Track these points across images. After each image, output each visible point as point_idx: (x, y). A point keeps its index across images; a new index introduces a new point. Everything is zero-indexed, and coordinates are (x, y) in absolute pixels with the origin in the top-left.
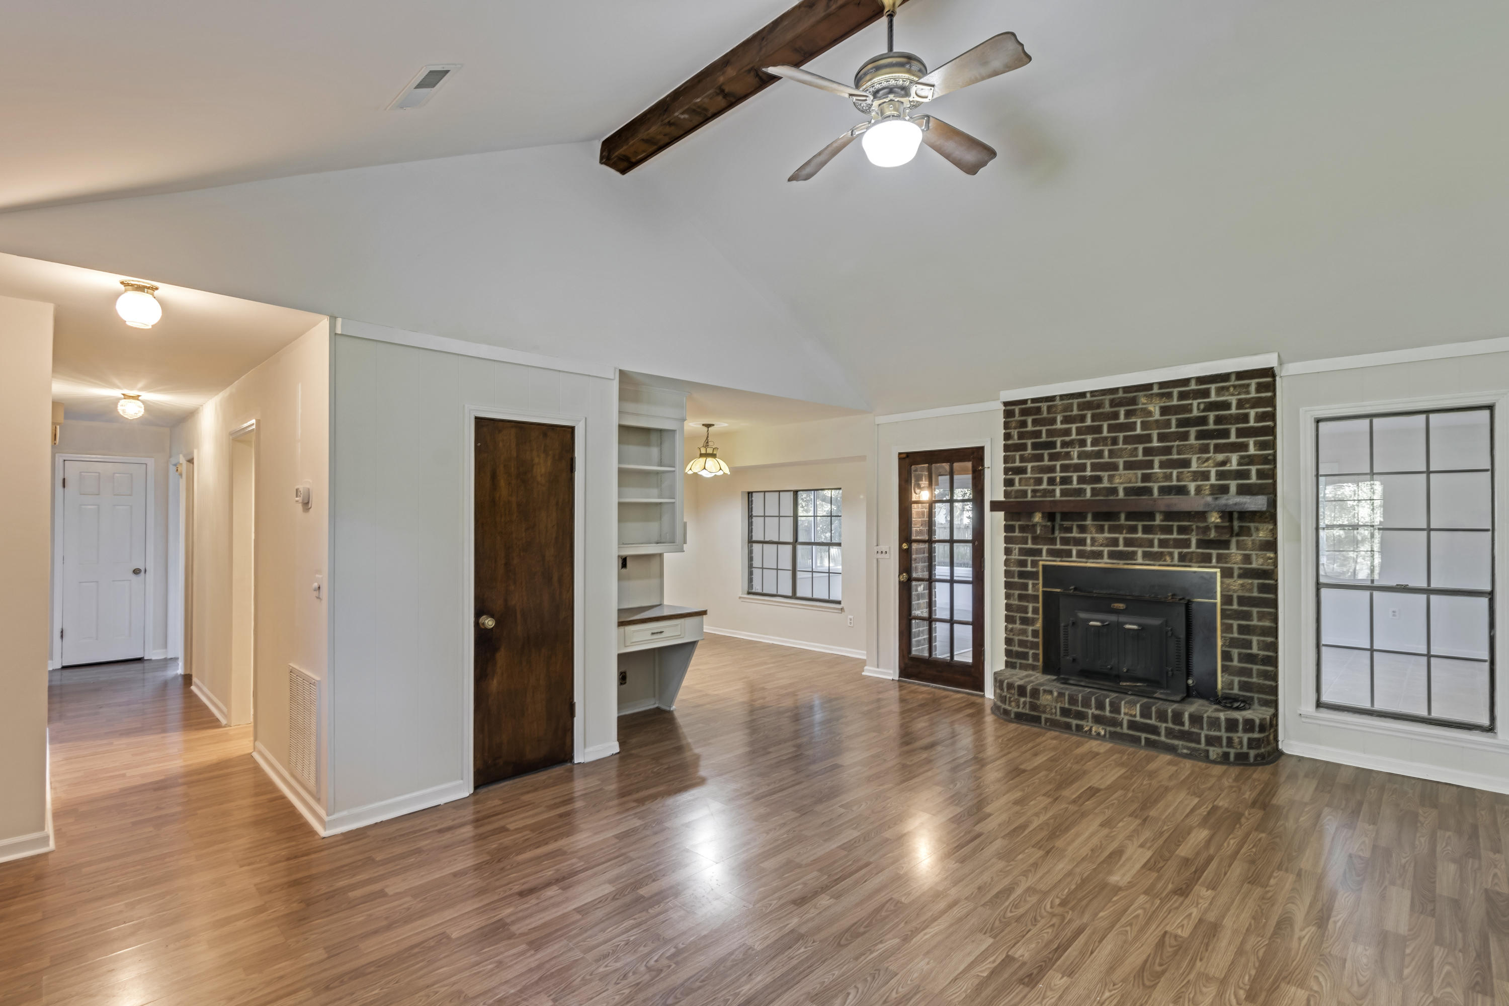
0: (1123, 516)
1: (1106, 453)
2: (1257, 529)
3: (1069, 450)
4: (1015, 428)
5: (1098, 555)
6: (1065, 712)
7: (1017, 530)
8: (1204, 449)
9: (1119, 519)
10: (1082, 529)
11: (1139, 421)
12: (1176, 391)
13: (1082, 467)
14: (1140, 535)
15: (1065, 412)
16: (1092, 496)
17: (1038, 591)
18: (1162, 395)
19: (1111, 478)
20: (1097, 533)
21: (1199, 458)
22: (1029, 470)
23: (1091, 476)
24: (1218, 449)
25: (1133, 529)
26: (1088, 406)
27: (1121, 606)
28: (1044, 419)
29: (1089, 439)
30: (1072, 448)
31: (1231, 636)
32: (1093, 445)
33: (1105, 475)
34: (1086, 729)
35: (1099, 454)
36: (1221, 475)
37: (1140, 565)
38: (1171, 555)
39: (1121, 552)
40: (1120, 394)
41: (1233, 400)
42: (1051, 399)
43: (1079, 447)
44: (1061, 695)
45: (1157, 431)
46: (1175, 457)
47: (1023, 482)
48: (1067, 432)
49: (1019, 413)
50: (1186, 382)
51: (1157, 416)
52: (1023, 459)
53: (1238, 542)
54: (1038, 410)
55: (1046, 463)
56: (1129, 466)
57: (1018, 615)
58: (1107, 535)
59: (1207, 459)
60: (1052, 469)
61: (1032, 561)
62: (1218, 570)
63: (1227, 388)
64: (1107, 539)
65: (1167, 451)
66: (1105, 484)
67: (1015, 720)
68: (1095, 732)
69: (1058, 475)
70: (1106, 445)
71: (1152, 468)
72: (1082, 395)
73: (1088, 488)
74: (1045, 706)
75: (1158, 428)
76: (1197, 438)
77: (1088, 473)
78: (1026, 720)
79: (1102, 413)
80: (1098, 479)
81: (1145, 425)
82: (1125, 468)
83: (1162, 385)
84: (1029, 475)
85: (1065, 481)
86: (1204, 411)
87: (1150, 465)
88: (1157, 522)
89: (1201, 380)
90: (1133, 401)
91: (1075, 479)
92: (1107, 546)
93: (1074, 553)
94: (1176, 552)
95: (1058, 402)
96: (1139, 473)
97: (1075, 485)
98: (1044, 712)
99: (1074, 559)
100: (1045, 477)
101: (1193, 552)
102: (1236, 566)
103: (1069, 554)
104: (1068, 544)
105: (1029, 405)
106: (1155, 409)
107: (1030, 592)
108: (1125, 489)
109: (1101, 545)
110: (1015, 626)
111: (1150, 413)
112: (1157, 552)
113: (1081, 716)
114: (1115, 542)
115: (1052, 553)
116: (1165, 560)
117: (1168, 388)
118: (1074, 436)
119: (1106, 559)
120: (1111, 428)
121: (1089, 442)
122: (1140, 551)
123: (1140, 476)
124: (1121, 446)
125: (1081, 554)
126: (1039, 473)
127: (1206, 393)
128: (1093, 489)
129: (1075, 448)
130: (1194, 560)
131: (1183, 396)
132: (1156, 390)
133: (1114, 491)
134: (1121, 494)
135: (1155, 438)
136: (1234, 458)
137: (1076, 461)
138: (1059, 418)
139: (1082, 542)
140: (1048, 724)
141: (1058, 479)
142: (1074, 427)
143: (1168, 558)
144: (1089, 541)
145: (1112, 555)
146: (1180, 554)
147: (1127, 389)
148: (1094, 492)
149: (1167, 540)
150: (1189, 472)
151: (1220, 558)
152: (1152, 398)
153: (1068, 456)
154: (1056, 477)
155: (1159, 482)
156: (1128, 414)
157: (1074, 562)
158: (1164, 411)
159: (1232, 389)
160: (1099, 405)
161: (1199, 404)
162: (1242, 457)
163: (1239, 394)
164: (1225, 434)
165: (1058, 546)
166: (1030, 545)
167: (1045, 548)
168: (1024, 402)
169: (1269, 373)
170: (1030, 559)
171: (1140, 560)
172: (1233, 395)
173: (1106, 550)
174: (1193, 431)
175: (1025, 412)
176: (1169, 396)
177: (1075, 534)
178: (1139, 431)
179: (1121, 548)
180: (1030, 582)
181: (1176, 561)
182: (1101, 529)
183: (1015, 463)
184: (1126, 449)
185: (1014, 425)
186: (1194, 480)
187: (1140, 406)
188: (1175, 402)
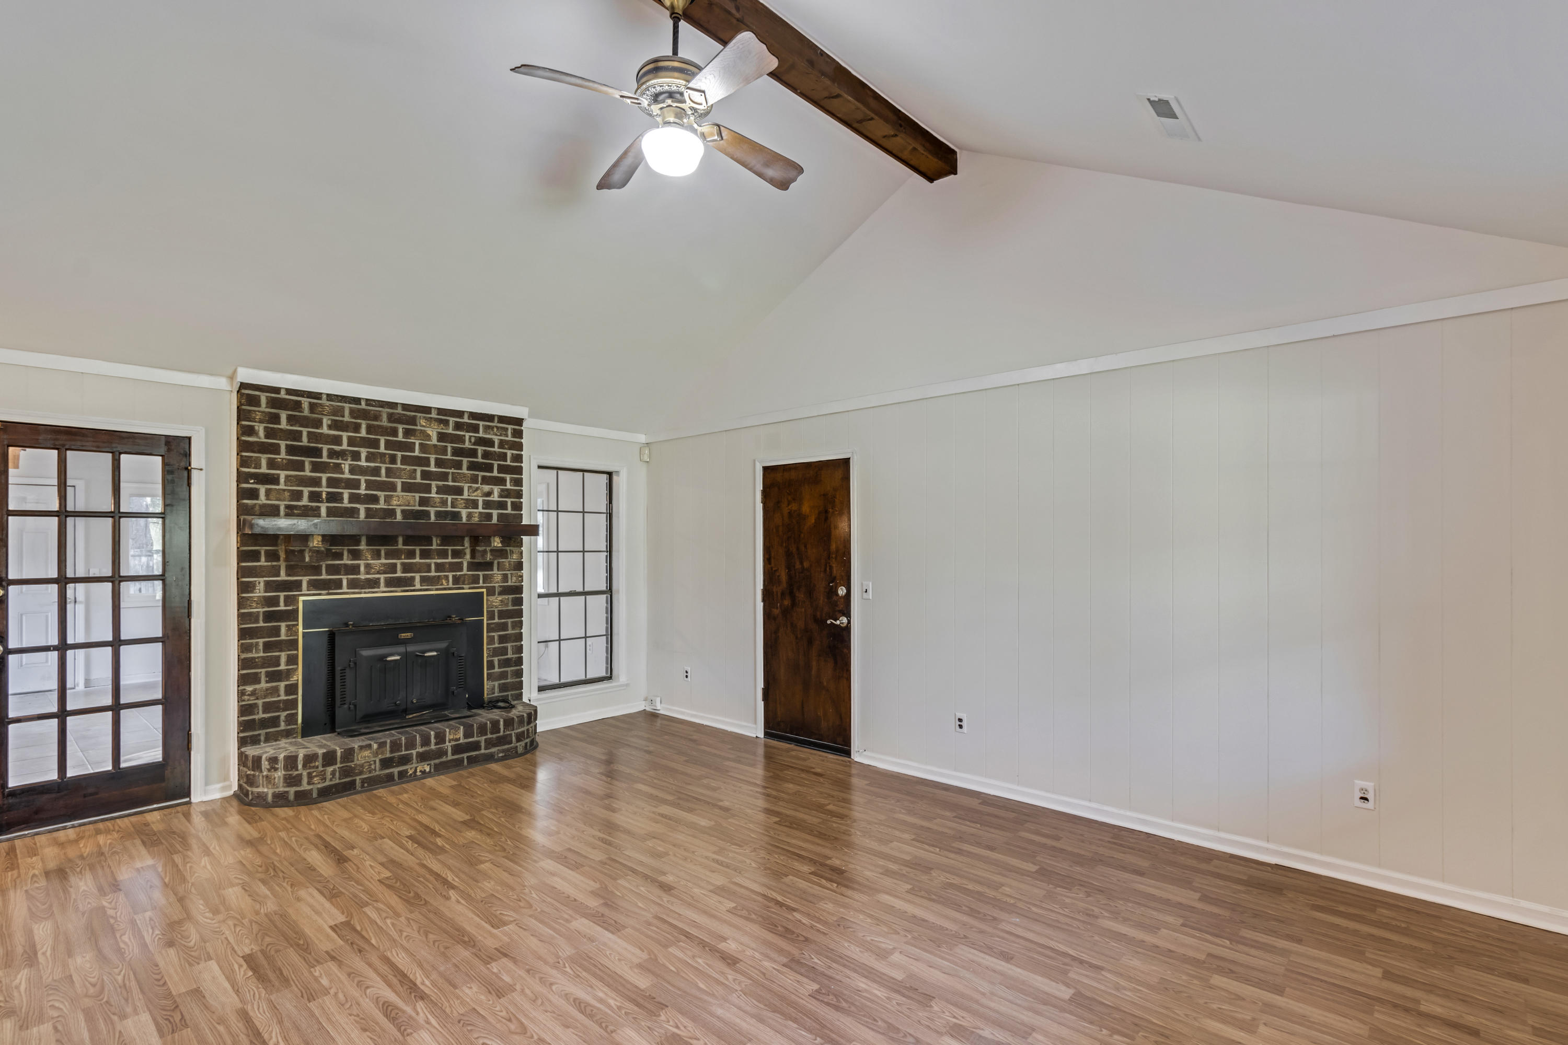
0: (400, 540)
1: (383, 471)
2: (512, 552)
3: (340, 461)
4: (261, 422)
5: (374, 584)
6: (386, 763)
7: (263, 559)
8: (474, 480)
9: (396, 543)
10: (356, 555)
11: (417, 442)
12: (452, 420)
13: (355, 484)
14: (417, 560)
15: (334, 415)
16: (366, 517)
17: (297, 633)
18: (441, 421)
19: (388, 499)
20: (373, 559)
21: (470, 487)
22: (282, 480)
23: (366, 495)
24: (486, 481)
25: (411, 554)
26: (364, 415)
27: (408, 635)
28: (305, 418)
29: (364, 452)
30: (342, 460)
31: (493, 646)
32: (367, 460)
33: (381, 495)
34: (411, 772)
35: (376, 471)
36: (487, 505)
37: (418, 590)
38: (447, 577)
39: (399, 579)
40: (399, 410)
41: (496, 439)
42: (317, 396)
43: (352, 460)
44: (382, 745)
45: (434, 456)
46: (451, 484)
47: (272, 496)
48: (337, 440)
49: (267, 403)
50: (460, 414)
51: (434, 441)
52: (272, 464)
53: (498, 563)
54: (297, 406)
55: (307, 473)
56: (407, 488)
57: (263, 671)
58: (383, 561)
59: (477, 489)
60: (316, 482)
61: (286, 597)
62: (484, 590)
63: (492, 428)
64: (384, 565)
65: (444, 477)
66: (382, 505)
67: (321, 799)
68: (421, 771)
69: (324, 490)
70: (384, 463)
71: (430, 492)
72: (357, 401)
73: (362, 508)
74: (362, 766)
75: (436, 453)
76: (469, 469)
77: (362, 491)
78: (338, 792)
79: (379, 426)
80: (375, 499)
81: (423, 447)
82: (403, 490)
83: (441, 411)
84: (282, 486)
85: (333, 497)
86: (474, 444)
87: (428, 489)
88: (434, 547)
89: (473, 415)
90: (413, 421)
91: (346, 497)
92: (385, 573)
93: (345, 583)
94: (450, 575)
95: (324, 401)
96: (417, 495)
97: (346, 503)
98: (361, 773)
99: (345, 590)
100: (306, 491)
101: (465, 575)
102: (497, 585)
103: (338, 584)
104: (338, 573)
105: (283, 395)
106: (433, 433)
107: (283, 637)
108: (403, 511)
109: (378, 573)
110: (257, 686)
111: (428, 437)
112: (435, 577)
113: (406, 760)
114: (393, 568)
115: (317, 585)
116: (442, 584)
117: (445, 415)
118: (345, 446)
119: (383, 588)
120: (389, 445)
121: (363, 456)
122: (417, 576)
123: (417, 499)
124: (399, 465)
125: (353, 584)
126: (298, 486)
127: (475, 429)
128: (367, 510)
129: (346, 460)
130: (466, 582)
131: (458, 426)
132: (434, 415)
133: (392, 513)
134: (399, 517)
135: (433, 462)
136: (496, 490)
137: (347, 475)
138: (326, 421)
139: (355, 570)
140: (366, 785)
141: (324, 496)
142: (345, 435)
143: (444, 582)
144: (362, 569)
145: (390, 583)
146: (454, 576)
147: (406, 407)
148: (369, 513)
149: (443, 564)
150: (462, 499)
151: (486, 579)
152: (431, 422)
153: (338, 468)
154: (322, 492)
155: (437, 507)
156: (407, 433)
157: (346, 593)
158: (442, 437)
159: (495, 429)
160: (377, 417)
161: (470, 437)
162: (502, 490)
163: (500, 435)
164: (489, 468)
165: (324, 576)
166: (283, 577)
167: (305, 580)
168: (277, 390)
169: (519, 422)
170: (282, 595)
171: (418, 586)
172: (497, 435)
173: (382, 577)
174: (465, 461)
175: (276, 403)
176: (446, 423)
177: (346, 561)
178: (417, 453)
179: (399, 574)
180: (283, 626)
181: (451, 585)
182: (377, 555)
183: (260, 468)
184: (405, 469)
185: (258, 416)
186: (466, 508)
187: (419, 428)
188: (450, 431)
